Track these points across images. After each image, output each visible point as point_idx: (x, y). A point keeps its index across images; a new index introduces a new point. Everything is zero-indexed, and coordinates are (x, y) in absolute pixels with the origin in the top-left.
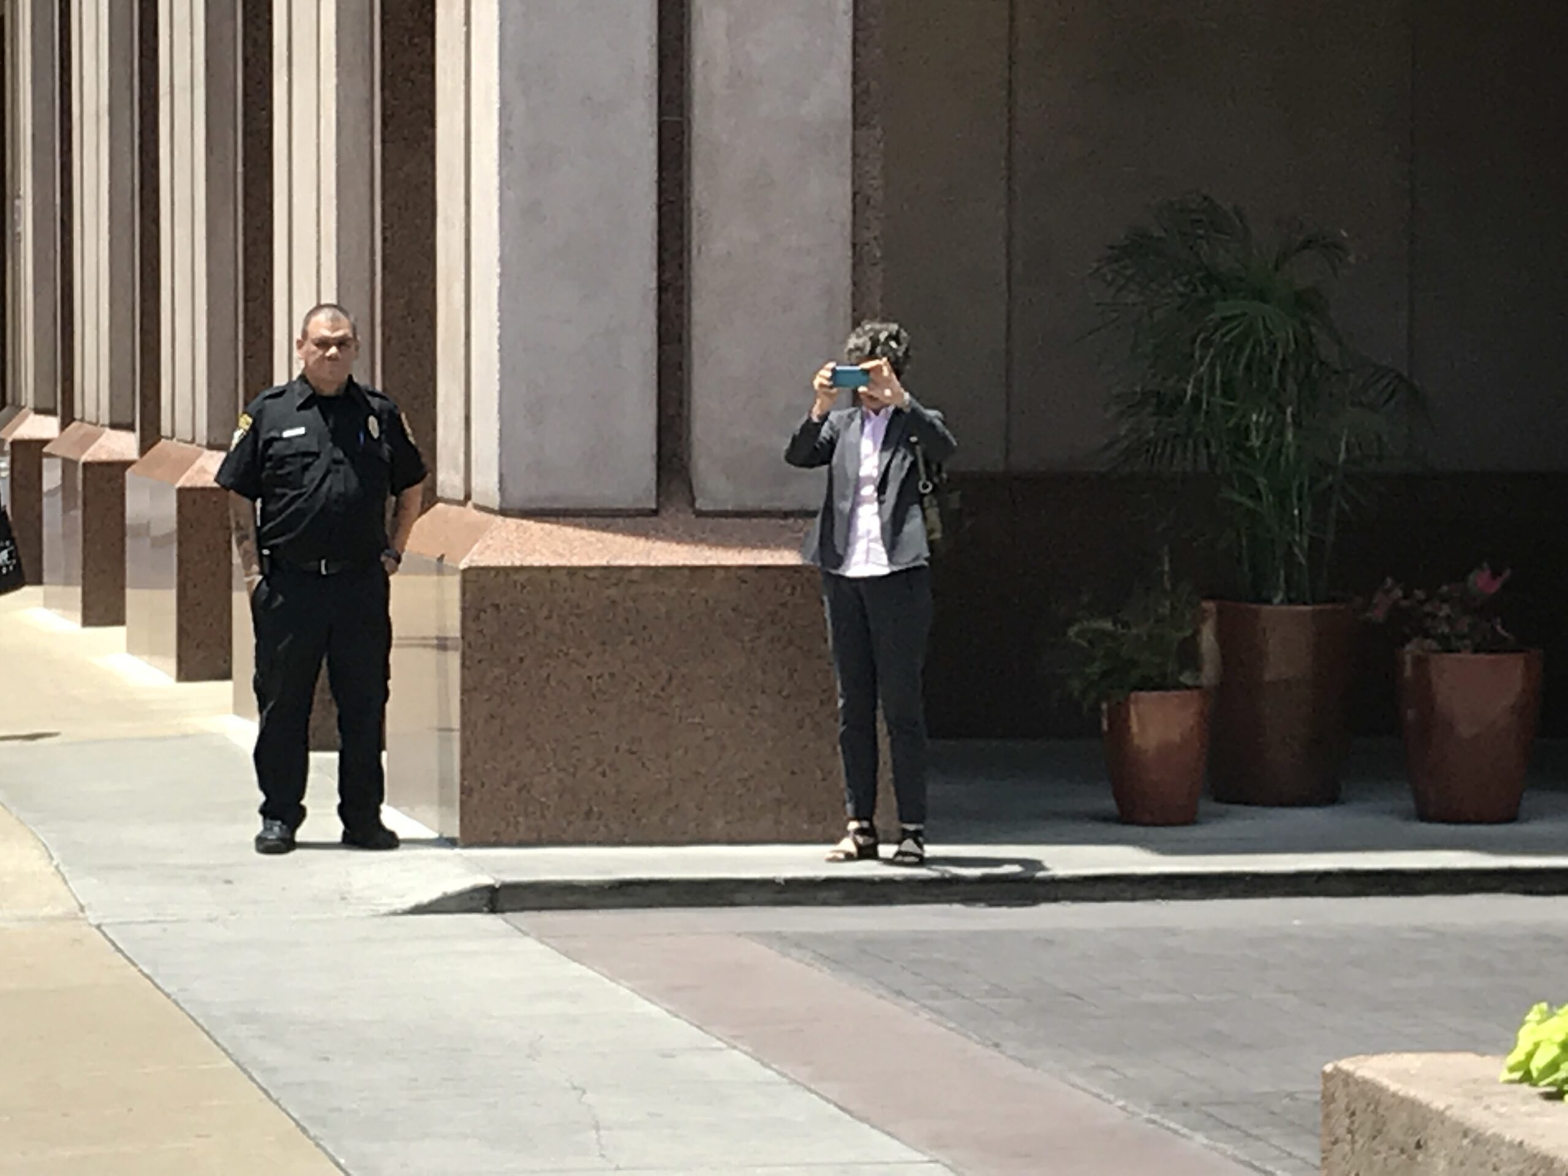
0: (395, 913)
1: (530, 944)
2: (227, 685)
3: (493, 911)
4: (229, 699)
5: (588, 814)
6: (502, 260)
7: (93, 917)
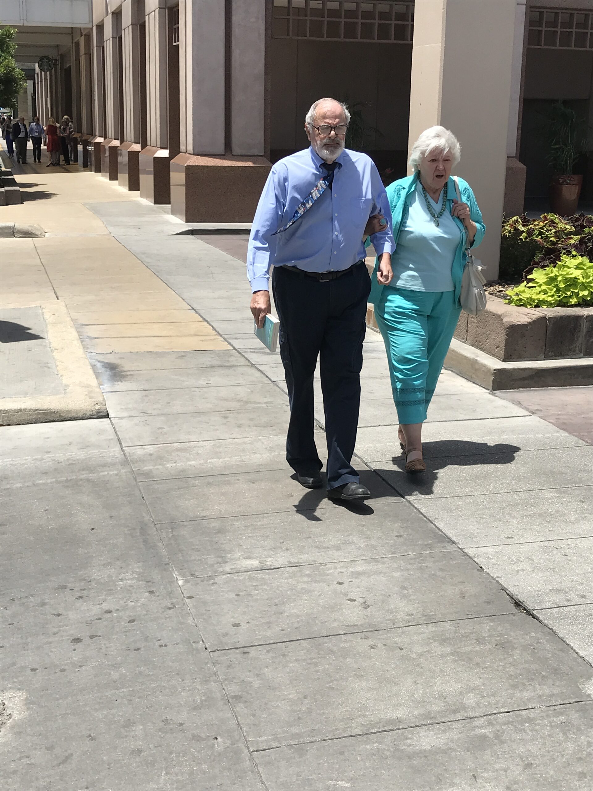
0: (173, 235)
1: (199, 241)
2: (139, 192)
3: (192, 235)
4: (139, 194)
5: (211, 216)
6: (193, 102)
7: (112, 235)
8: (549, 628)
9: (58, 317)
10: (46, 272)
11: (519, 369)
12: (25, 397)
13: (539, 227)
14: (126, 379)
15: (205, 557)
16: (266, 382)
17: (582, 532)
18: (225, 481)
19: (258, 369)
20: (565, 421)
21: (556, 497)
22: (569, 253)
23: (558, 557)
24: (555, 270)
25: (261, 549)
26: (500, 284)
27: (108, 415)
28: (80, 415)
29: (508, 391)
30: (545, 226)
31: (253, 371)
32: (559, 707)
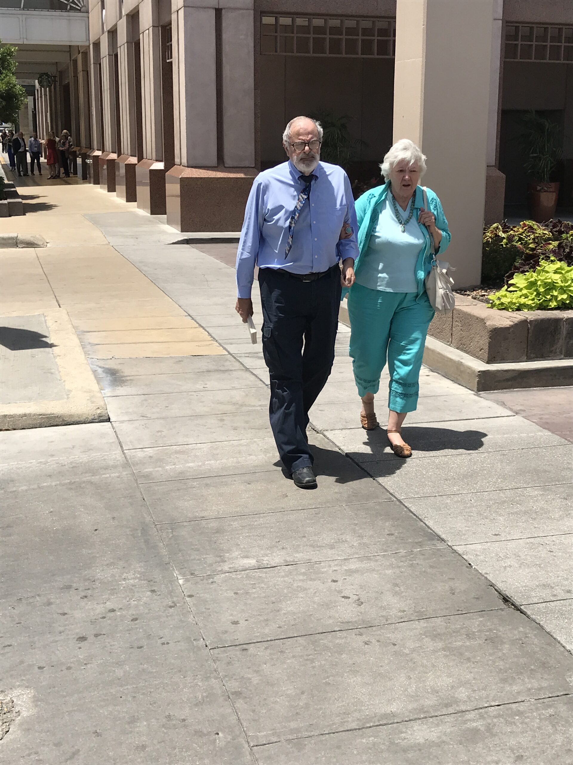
0: (169, 244)
1: (195, 250)
2: (136, 203)
3: (187, 244)
4: (136, 205)
5: (205, 226)
6: (186, 116)
7: (111, 244)
8: (536, 623)
9: (60, 324)
10: (48, 281)
11: (502, 370)
12: (29, 402)
13: (519, 233)
14: (126, 384)
15: (205, 557)
16: (260, 386)
17: (566, 528)
18: (222, 482)
19: (252, 373)
20: (548, 421)
21: (540, 495)
22: (547, 258)
23: (543, 553)
24: (535, 275)
25: (257, 548)
26: (482, 289)
27: (109, 419)
28: (82, 419)
29: (492, 392)
30: (524, 232)
31: (248, 375)
32: (548, 699)
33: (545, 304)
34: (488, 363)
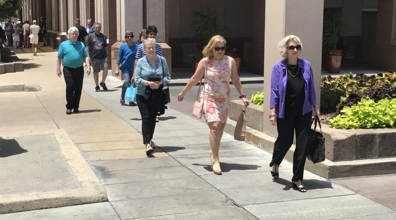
11: (343, 166)
13: (338, 81)
14: (112, 177)
16: (194, 176)
19: (187, 168)
20: (377, 197)
24: (357, 107)
27: (108, 200)
29: (337, 179)
30: (341, 81)
31: (184, 169)
33: (364, 125)
34: (333, 161)
